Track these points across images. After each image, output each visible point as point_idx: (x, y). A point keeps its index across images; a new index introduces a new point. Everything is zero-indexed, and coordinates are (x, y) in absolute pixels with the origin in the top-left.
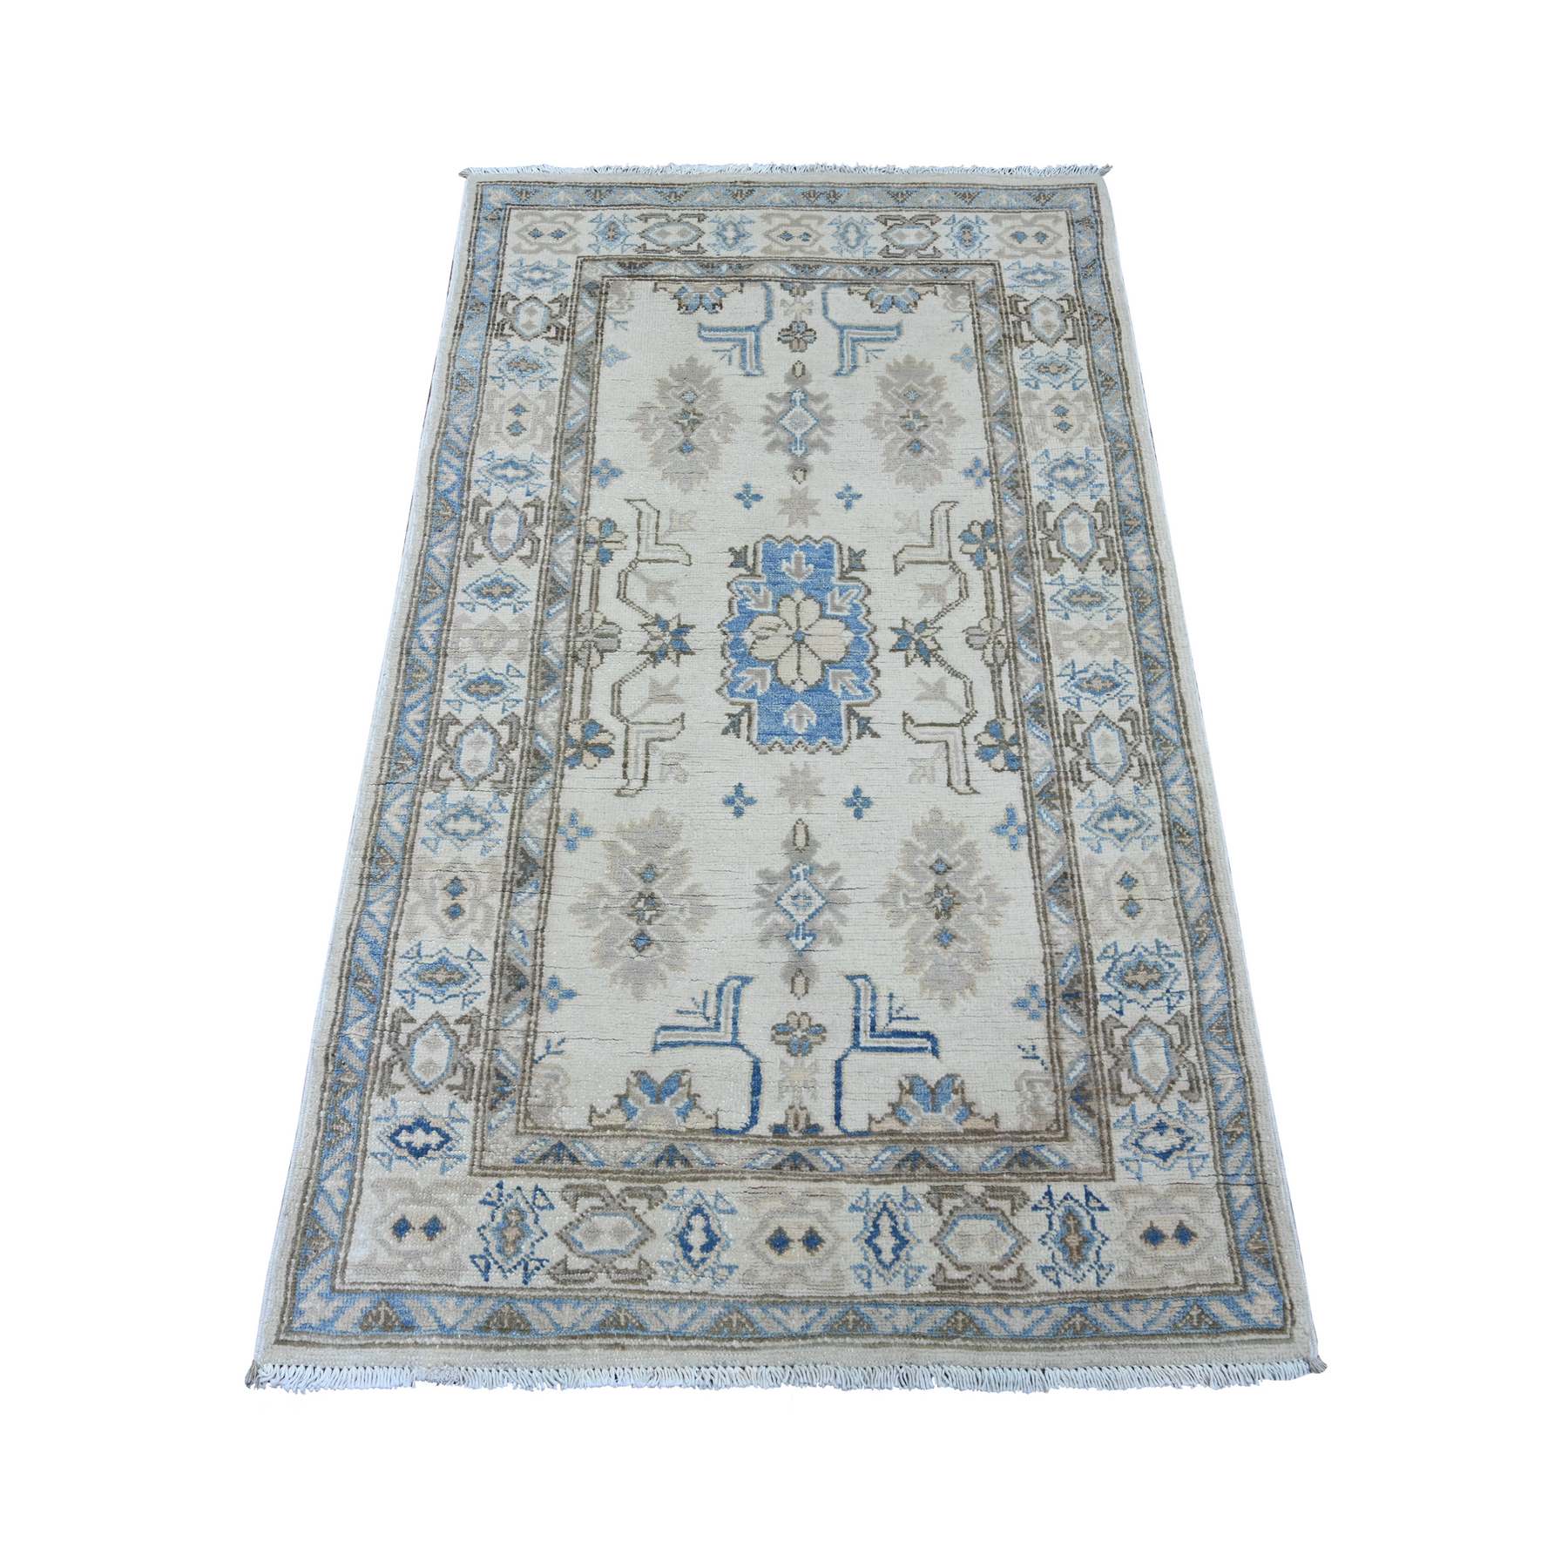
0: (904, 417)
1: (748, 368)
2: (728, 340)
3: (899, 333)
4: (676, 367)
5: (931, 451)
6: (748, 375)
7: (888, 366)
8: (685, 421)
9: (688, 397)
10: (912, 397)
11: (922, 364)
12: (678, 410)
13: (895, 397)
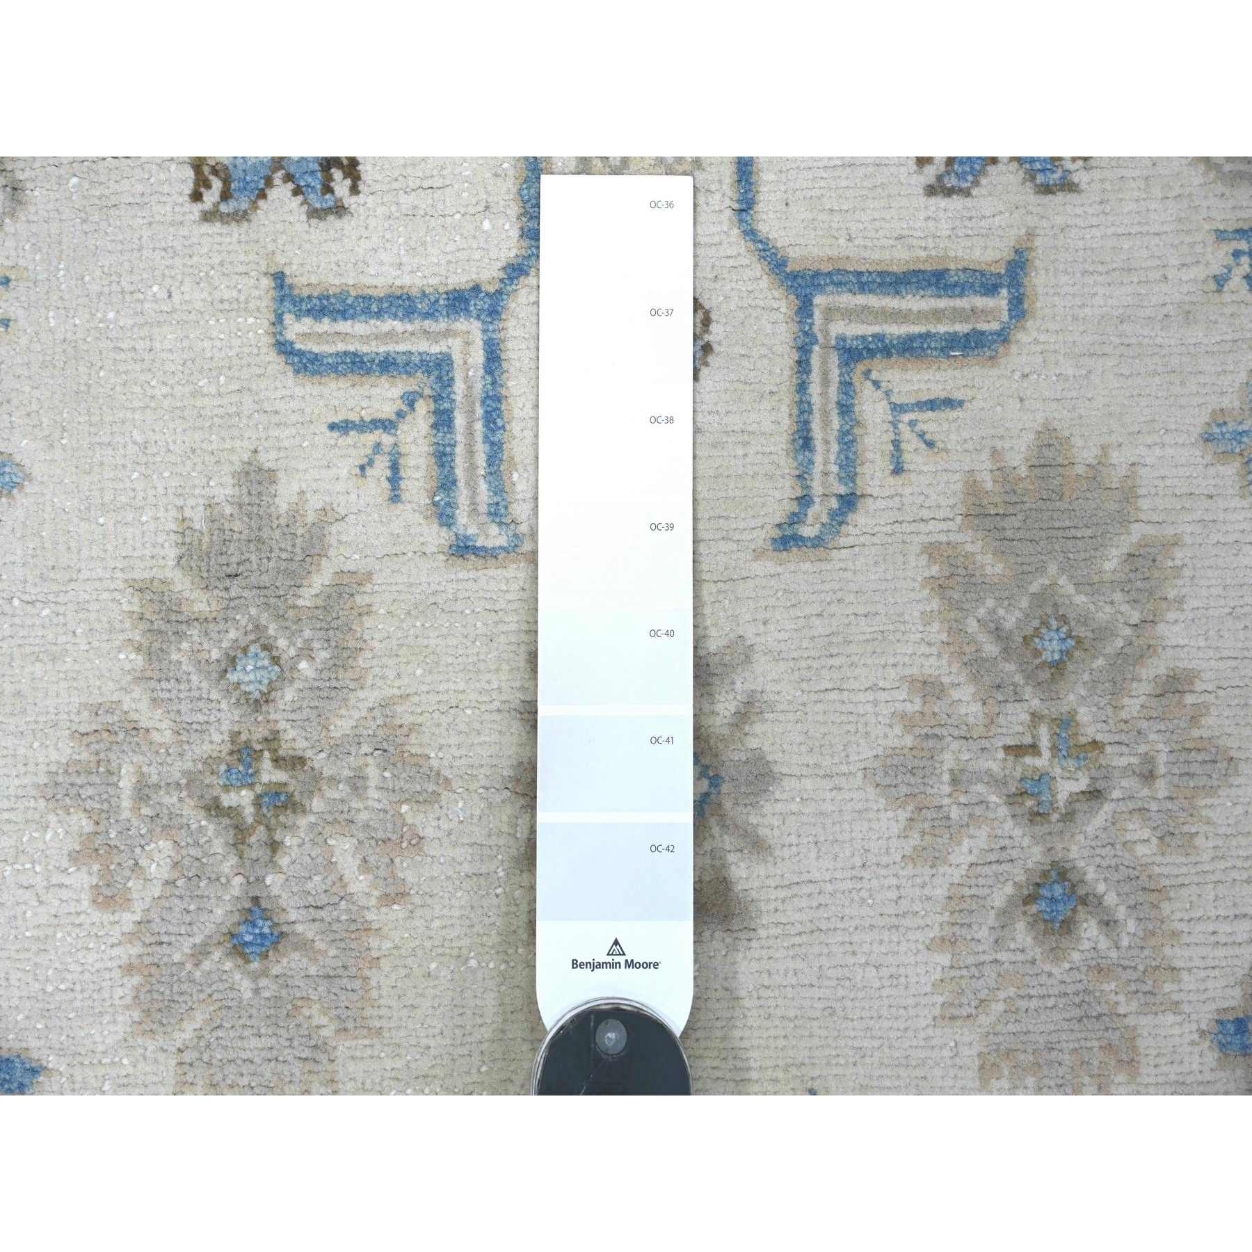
0: (1017, 751)
1: (462, 518)
2: (387, 365)
3: (1019, 309)
4: (198, 519)
5: (1109, 924)
6: (463, 549)
7: (972, 488)
8: (243, 799)
9: (251, 675)
10: (1052, 648)
11: (1096, 470)
12: (216, 742)
13: (991, 649)
